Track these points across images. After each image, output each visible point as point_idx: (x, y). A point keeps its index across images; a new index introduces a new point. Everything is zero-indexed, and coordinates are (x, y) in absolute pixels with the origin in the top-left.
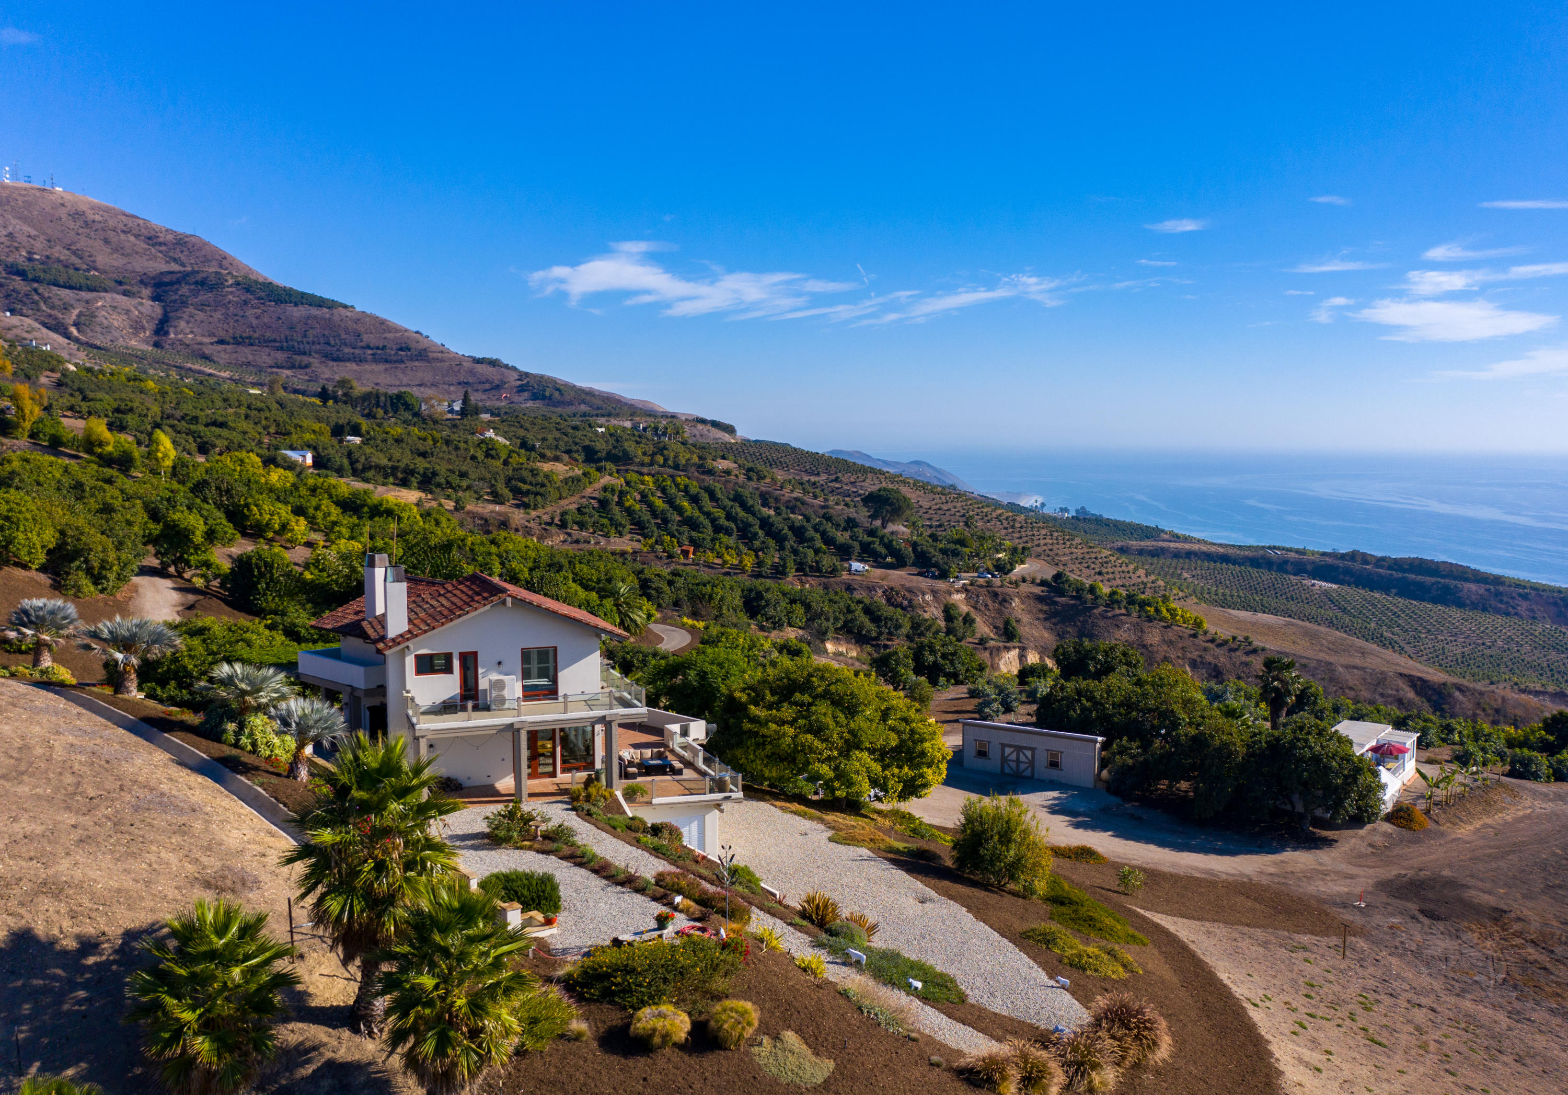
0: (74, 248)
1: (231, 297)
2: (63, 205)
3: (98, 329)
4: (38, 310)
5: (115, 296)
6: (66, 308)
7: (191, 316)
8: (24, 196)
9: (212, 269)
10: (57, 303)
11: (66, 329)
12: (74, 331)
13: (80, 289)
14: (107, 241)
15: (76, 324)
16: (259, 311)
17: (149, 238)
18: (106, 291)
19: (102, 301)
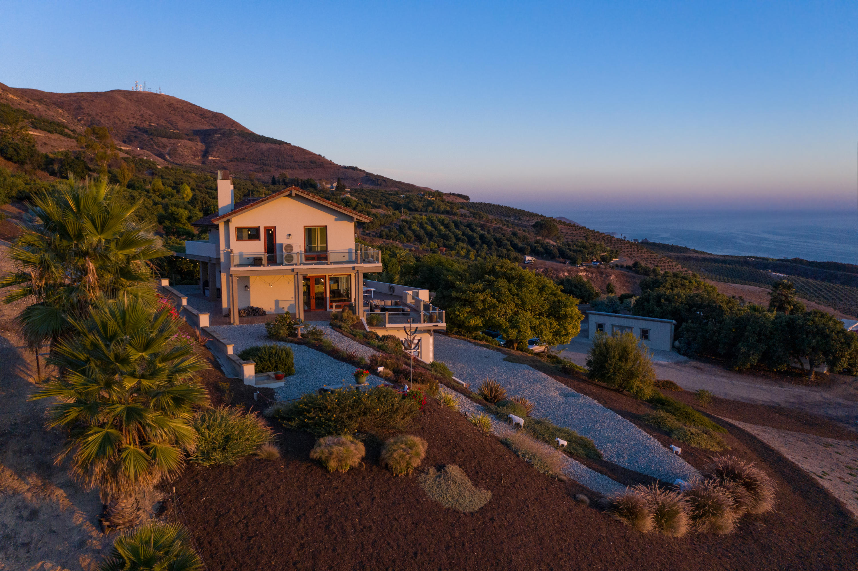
0: (168, 120)
1: (236, 140)
2: (164, 101)
3: (178, 156)
4: (153, 148)
5: (186, 141)
6: (164, 147)
7: (219, 149)
8: (148, 97)
9: (227, 128)
10: (161, 145)
11: (165, 156)
12: (168, 157)
13: (170, 138)
14: (183, 117)
15: (169, 154)
16: (248, 146)
17: (201, 115)
18: (182, 139)
19: (181, 143)
